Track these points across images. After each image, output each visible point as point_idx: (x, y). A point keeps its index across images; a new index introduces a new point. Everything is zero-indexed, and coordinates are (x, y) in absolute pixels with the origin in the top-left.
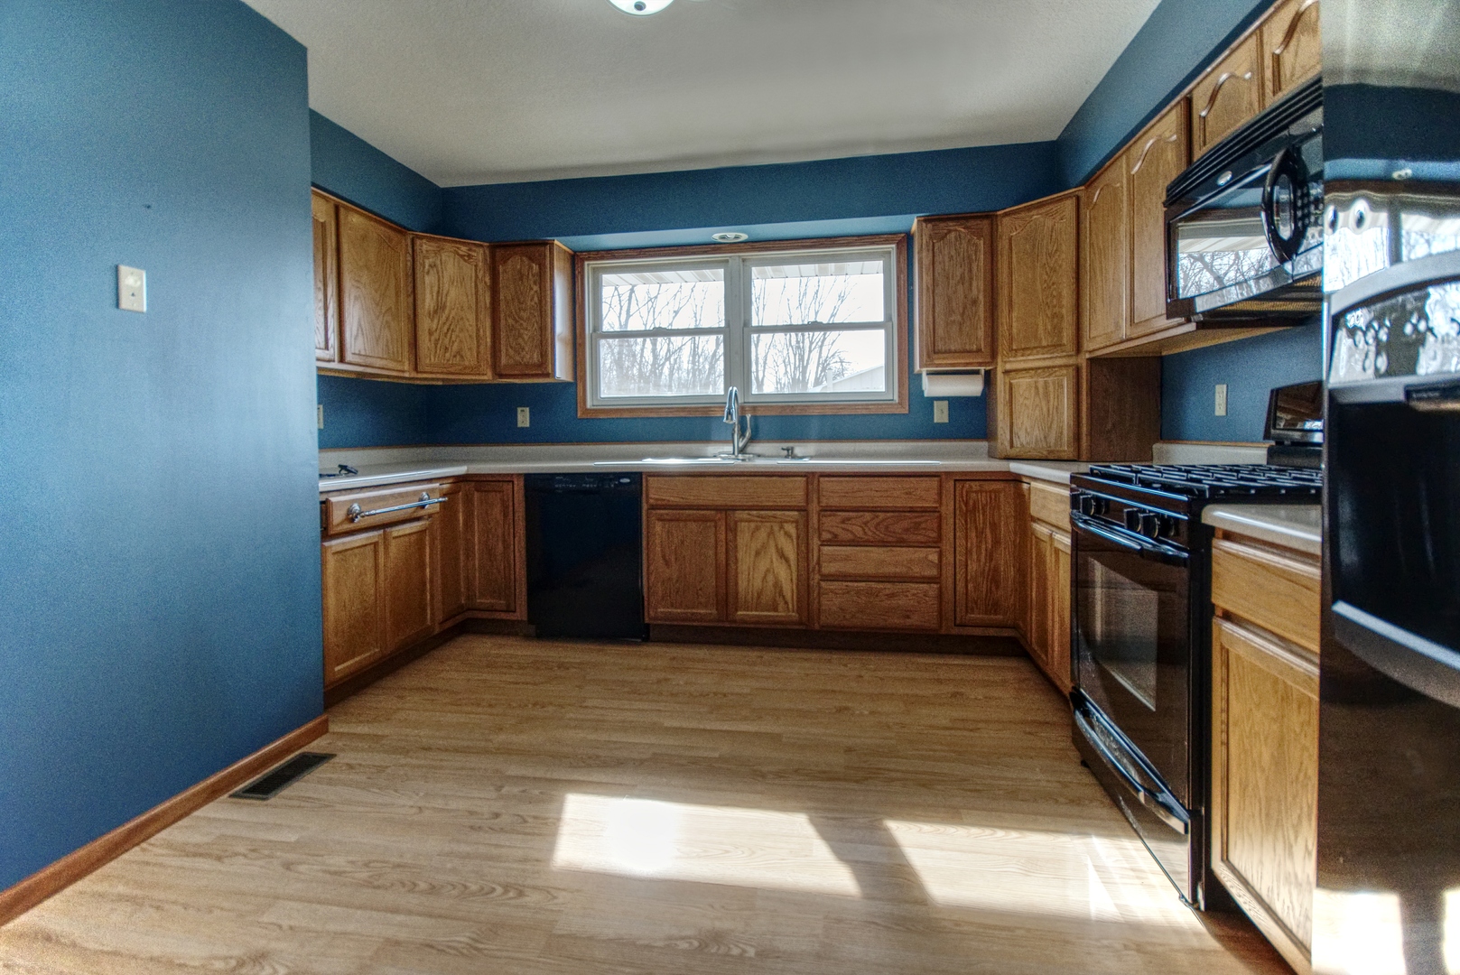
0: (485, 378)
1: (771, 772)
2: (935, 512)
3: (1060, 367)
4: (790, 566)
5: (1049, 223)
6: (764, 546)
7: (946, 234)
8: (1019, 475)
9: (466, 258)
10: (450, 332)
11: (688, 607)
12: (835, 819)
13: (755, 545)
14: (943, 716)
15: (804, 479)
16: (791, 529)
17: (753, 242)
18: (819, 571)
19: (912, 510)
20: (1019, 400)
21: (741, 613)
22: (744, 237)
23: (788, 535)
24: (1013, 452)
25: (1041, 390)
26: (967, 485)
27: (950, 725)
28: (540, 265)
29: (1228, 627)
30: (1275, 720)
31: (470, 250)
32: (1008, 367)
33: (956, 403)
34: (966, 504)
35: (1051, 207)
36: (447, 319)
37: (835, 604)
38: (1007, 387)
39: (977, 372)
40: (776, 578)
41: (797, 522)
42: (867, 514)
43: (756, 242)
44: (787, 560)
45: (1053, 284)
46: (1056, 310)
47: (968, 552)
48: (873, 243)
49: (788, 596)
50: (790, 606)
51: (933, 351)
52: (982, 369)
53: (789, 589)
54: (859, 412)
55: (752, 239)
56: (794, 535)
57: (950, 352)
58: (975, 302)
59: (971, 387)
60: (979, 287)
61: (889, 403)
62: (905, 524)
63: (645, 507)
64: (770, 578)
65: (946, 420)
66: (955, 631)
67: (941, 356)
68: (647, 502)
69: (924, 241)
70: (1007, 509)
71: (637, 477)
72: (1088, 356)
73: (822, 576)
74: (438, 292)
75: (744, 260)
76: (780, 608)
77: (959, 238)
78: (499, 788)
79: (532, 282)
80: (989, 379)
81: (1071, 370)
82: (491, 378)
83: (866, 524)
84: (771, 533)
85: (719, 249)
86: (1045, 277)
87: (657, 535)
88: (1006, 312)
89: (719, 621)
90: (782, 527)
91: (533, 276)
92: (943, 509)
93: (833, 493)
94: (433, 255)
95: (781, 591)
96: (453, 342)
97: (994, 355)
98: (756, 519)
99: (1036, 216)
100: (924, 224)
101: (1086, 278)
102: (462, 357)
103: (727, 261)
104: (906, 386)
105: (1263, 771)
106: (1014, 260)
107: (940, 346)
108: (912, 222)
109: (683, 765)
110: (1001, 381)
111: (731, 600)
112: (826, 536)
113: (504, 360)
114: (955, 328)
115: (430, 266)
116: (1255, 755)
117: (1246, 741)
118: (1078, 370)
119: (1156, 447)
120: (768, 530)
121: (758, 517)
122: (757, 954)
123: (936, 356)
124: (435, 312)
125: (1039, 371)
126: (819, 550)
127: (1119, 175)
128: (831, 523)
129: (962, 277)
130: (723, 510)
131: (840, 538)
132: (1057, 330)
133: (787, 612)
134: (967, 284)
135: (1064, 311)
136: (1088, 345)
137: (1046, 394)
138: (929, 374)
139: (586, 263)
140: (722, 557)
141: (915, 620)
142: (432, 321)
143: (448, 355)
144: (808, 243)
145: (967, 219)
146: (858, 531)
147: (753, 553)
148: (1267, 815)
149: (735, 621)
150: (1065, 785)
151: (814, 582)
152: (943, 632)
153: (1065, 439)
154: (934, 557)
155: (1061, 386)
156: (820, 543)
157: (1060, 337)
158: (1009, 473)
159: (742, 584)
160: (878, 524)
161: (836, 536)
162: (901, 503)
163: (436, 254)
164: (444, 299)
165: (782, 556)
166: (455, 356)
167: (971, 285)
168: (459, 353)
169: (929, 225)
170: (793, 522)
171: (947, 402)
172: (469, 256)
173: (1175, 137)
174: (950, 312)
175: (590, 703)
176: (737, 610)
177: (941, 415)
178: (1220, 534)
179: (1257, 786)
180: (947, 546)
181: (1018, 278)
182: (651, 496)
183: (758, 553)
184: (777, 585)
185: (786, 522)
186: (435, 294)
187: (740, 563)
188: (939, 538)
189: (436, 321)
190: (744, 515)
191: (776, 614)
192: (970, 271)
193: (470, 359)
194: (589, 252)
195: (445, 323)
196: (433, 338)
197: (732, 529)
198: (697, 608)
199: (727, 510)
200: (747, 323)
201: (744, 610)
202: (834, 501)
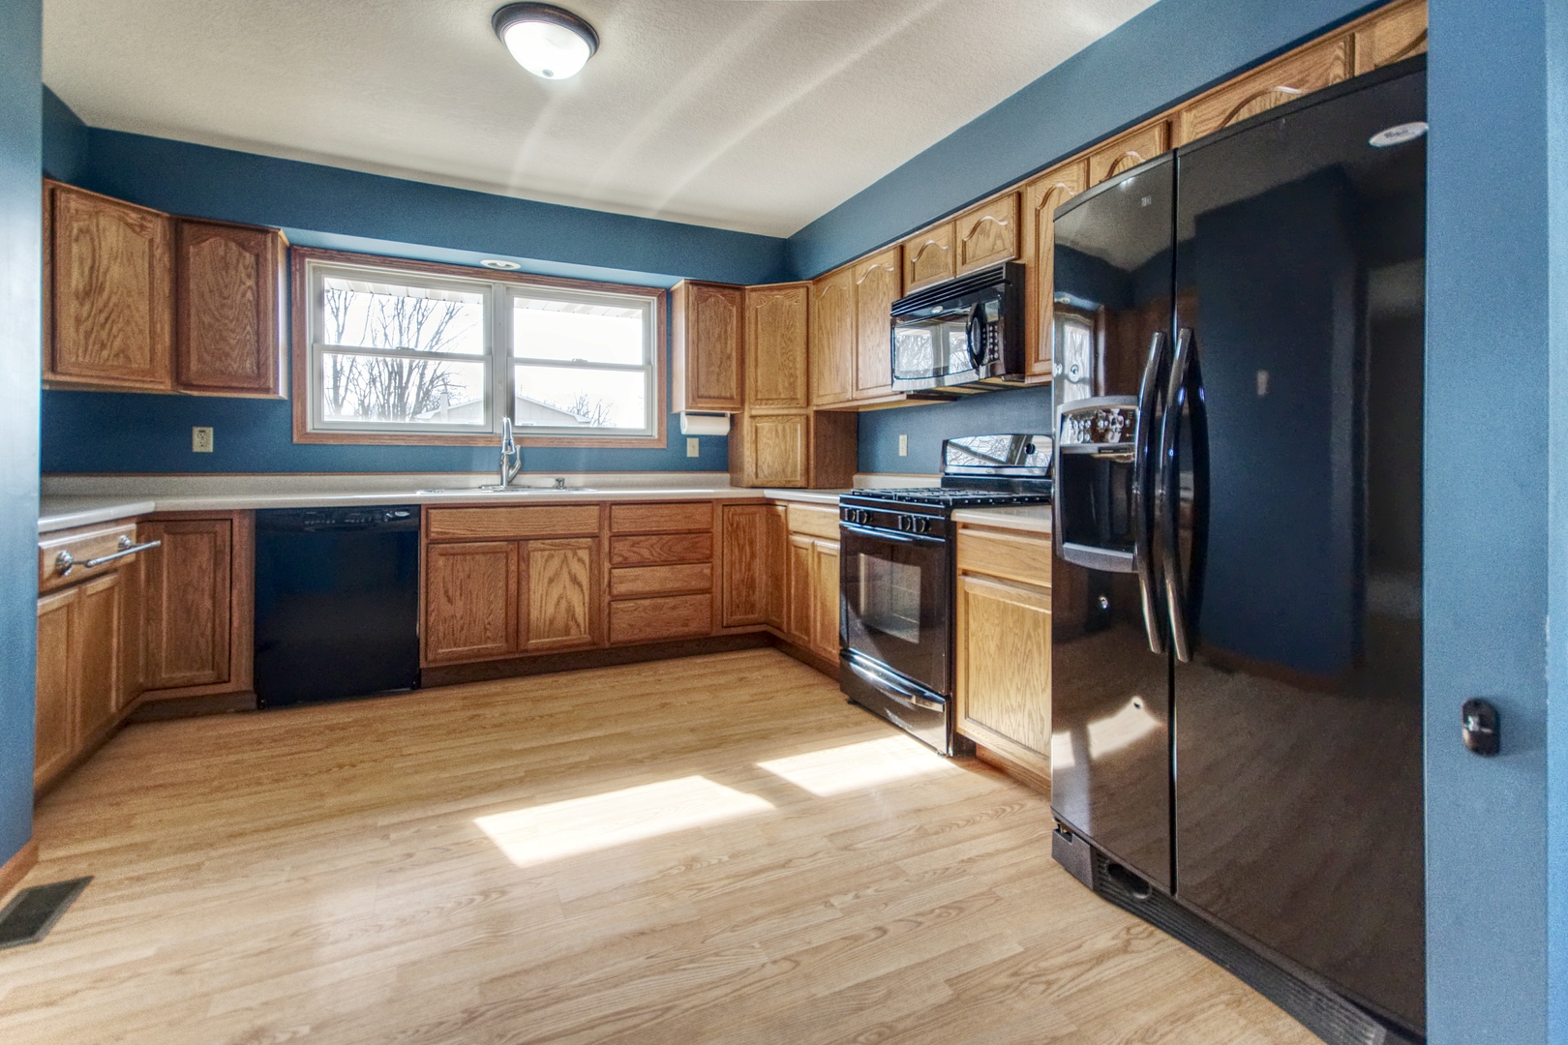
0: (162, 387)
1: (647, 758)
2: (707, 532)
3: (795, 415)
4: (582, 590)
5: (787, 303)
6: (557, 574)
7: (708, 298)
8: (773, 500)
9: (138, 229)
10: (110, 321)
11: (473, 644)
12: (719, 772)
13: (550, 573)
14: (744, 694)
15: (597, 507)
16: (584, 554)
17: (522, 273)
18: (610, 592)
19: (690, 532)
20: (763, 440)
21: (534, 641)
22: (516, 266)
23: (580, 560)
24: (757, 482)
25: (780, 432)
26: (732, 509)
27: (751, 699)
28: (257, 256)
29: (968, 579)
30: (998, 625)
31: (143, 218)
32: (754, 413)
33: (705, 440)
34: (732, 525)
35: (789, 291)
36: (106, 305)
37: (627, 623)
38: (754, 429)
39: (723, 415)
40: (569, 603)
41: (590, 548)
42: (654, 537)
43: (525, 273)
44: (580, 586)
45: (790, 351)
46: (792, 371)
47: (732, 564)
48: (637, 293)
49: (580, 619)
50: (583, 630)
51: (696, 395)
52: (728, 413)
53: (581, 612)
54: (624, 446)
55: (524, 270)
56: (587, 561)
57: (710, 397)
58: (729, 357)
59: (720, 427)
60: (732, 344)
61: (649, 439)
62: (686, 544)
63: (423, 542)
64: (563, 605)
65: (697, 455)
66: (725, 632)
67: (704, 400)
68: (427, 536)
69: (690, 301)
70: (761, 526)
71: (415, 509)
72: (815, 408)
73: (612, 597)
74: (92, 268)
75: (508, 288)
76: (573, 632)
77: (717, 302)
78: (386, 837)
79: (243, 275)
80: (734, 421)
81: (803, 417)
82: (169, 388)
83: (652, 546)
84: (565, 559)
85: (482, 273)
86: (784, 345)
87: (437, 573)
88: (752, 369)
89: (509, 652)
90: (575, 554)
91: (246, 268)
92: (714, 530)
93: (624, 521)
94: (86, 217)
95: (573, 616)
96: (115, 337)
97: (743, 402)
98: (548, 547)
99: (778, 296)
100: (690, 286)
101: (814, 350)
102: (127, 358)
103: (490, 287)
104: (665, 425)
105: (991, 655)
106: (759, 327)
107: (702, 392)
108: (679, 283)
109: (563, 772)
110: (747, 425)
111: (523, 628)
112: (617, 559)
113: (194, 366)
114: (714, 378)
115: (81, 231)
116: (986, 650)
117: (980, 643)
118: (808, 419)
119: (856, 477)
120: (562, 556)
121: (552, 545)
122: (730, 857)
123: (698, 400)
124: (87, 294)
125: (780, 418)
126: (610, 573)
127: (844, 281)
128: (622, 547)
129: (720, 336)
130: (514, 540)
131: (631, 560)
132: (792, 386)
133: (580, 635)
134: (723, 341)
135: (798, 373)
136: (815, 401)
137: (784, 436)
138: (688, 414)
139: (307, 260)
140: (513, 586)
141: (693, 627)
142: (82, 304)
143: (105, 353)
144: (578, 283)
145: (724, 288)
146: (646, 553)
147: (546, 581)
148: (994, 680)
149: (526, 651)
150: (847, 717)
151: (605, 604)
152: (714, 634)
153: (799, 473)
154: (707, 571)
155: (796, 430)
156: (610, 566)
157: (795, 393)
158: (764, 498)
159: (534, 614)
160: (663, 546)
161: (626, 559)
162: (683, 526)
163: (90, 216)
164: (101, 279)
165: (574, 580)
166: (117, 355)
167: (726, 343)
168: (123, 352)
169: (695, 288)
170: (585, 548)
171: (697, 439)
172: (142, 227)
173: (892, 269)
174: (710, 364)
175: (405, 751)
176: (528, 640)
177: (693, 450)
178: (961, 526)
179: (987, 666)
180: (717, 561)
181: (762, 343)
182: (433, 529)
183: (551, 581)
184: (570, 610)
185: (580, 548)
186: (87, 270)
187: (531, 592)
188: (711, 556)
189: (87, 307)
190: (538, 544)
191: (568, 638)
192: (726, 331)
193: (140, 361)
194: (313, 248)
195: (101, 311)
196: (82, 329)
197: (524, 559)
198: (486, 642)
199: (518, 541)
200: (509, 353)
201: (536, 638)
202: (627, 527)
